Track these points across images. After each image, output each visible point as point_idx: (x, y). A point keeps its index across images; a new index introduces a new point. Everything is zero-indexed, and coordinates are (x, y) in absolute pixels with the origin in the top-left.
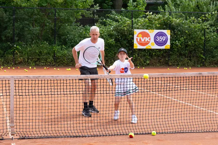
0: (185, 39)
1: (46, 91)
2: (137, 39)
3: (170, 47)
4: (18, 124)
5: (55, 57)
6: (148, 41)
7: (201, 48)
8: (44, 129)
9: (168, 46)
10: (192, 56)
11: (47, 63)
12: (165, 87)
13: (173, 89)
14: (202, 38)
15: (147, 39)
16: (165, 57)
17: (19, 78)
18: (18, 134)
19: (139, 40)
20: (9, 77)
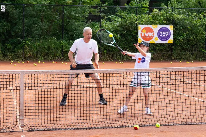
0: (187, 34)
1: (55, 85)
2: (141, 34)
3: (172, 41)
4: (27, 117)
5: (63, 51)
6: (151, 36)
7: (202, 43)
8: (52, 122)
9: (171, 40)
10: (194, 50)
11: (55, 58)
12: (169, 81)
13: (177, 83)
14: (203, 33)
15: (151, 34)
16: (168, 51)
17: (28, 72)
18: (27, 127)
19: (143, 35)
20: (19, 72)
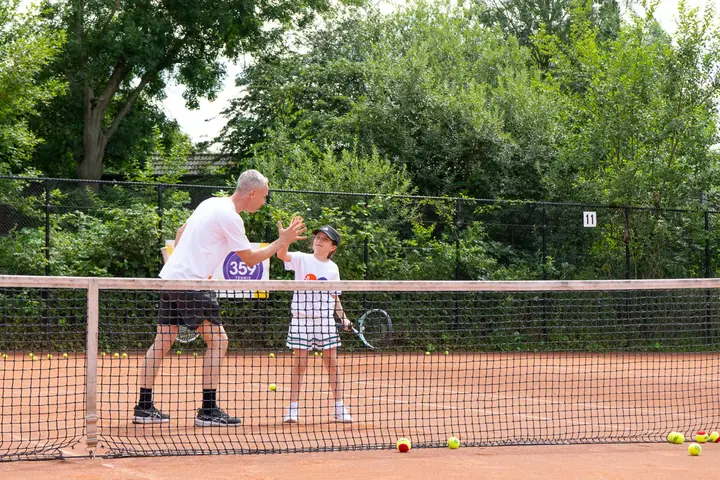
4: (106, 415)
8: (174, 431)
14: (359, 266)
18: (105, 444)
